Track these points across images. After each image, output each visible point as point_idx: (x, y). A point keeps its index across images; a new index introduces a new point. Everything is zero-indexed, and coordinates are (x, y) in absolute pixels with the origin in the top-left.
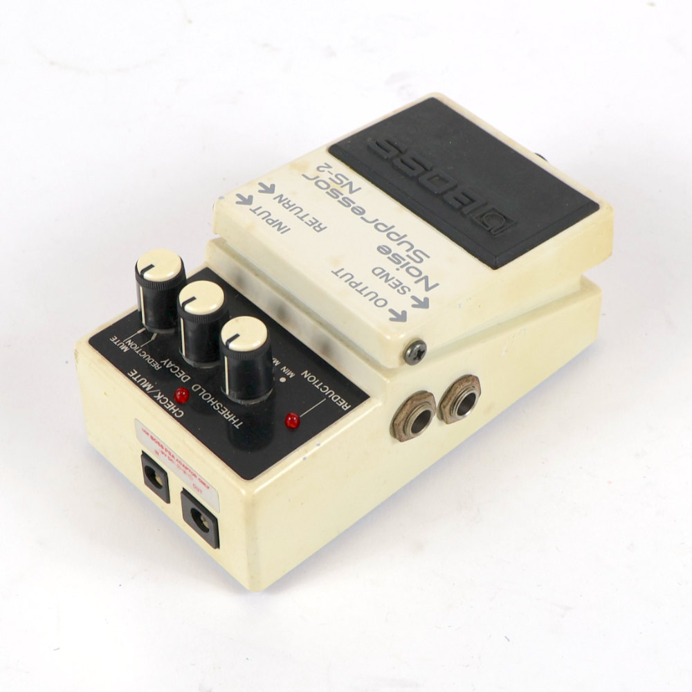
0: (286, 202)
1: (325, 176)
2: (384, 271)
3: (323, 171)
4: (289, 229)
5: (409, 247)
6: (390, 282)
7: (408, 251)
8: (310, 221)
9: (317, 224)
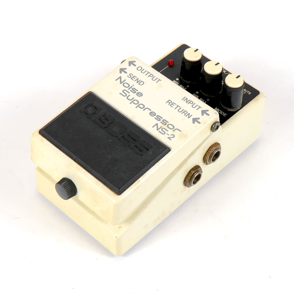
0: (186, 114)
1: (170, 132)
2: (139, 84)
3: (171, 135)
4: (182, 100)
5: (129, 98)
6: (136, 79)
7: (129, 95)
8: (174, 105)
9: (171, 104)
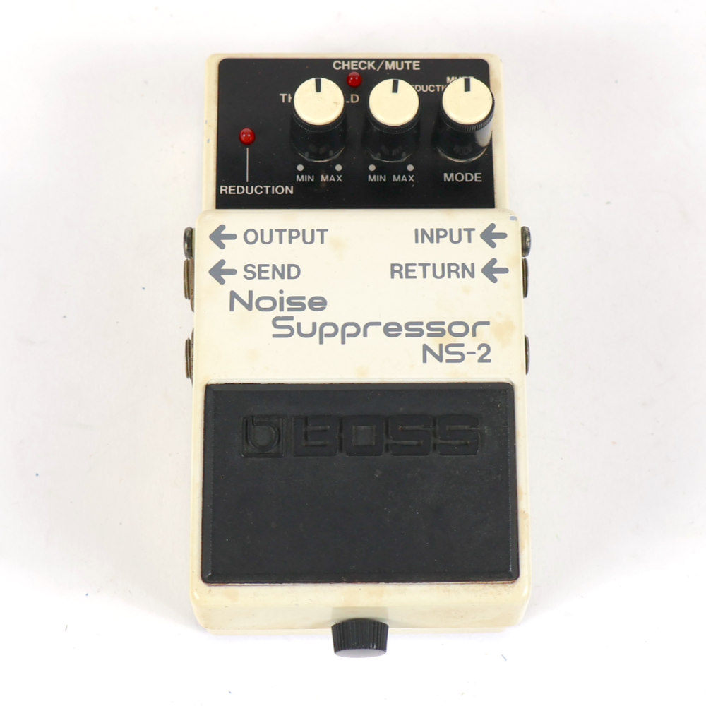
0: (460, 271)
1: (470, 343)
2: (289, 277)
3: (479, 348)
4: (417, 241)
5: (303, 331)
6: (270, 269)
7: (299, 325)
8: (414, 271)
9: (403, 272)
